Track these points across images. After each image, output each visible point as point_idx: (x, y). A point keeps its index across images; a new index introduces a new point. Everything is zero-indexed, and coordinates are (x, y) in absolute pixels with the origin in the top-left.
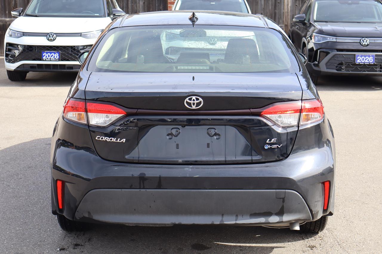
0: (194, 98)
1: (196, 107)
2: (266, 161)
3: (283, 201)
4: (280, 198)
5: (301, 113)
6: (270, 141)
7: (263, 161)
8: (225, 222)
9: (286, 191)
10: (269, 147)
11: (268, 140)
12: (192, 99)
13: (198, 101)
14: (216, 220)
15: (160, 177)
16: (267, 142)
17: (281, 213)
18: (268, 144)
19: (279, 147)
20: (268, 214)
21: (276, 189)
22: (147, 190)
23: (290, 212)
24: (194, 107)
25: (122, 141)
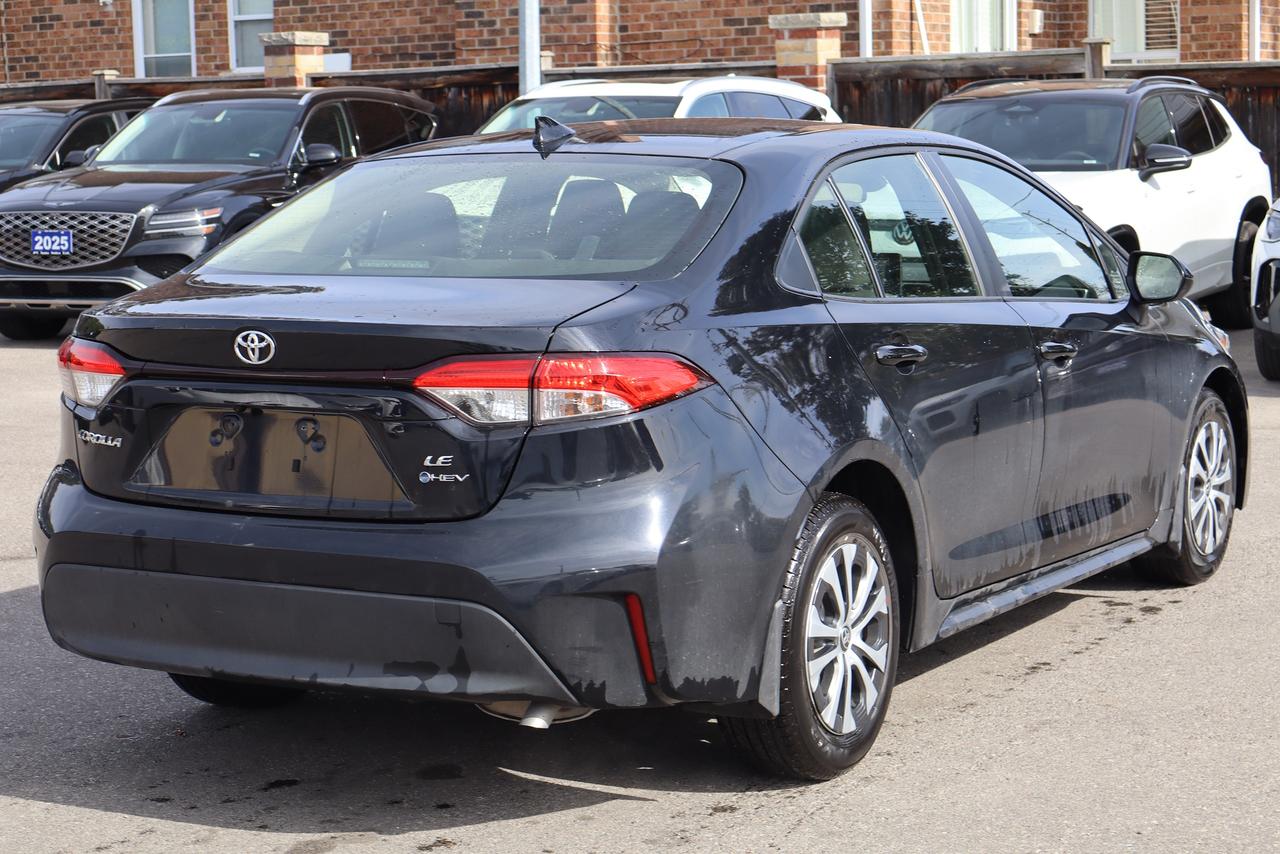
0: (253, 335)
1: (260, 359)
2: (428, 517)
3: (460, 635)
4: (449, 625)
5: (535, 390)
6: (433, 461)
7: (420, 516)
8: (323, 677)
9: (462, 604)
10: (433, 477)
11: (429, 458)
12: (249, 338)
13: (263, 344)
14: (299, 671)
15: (173, 542)
16: (427, 462)
17: (461, 669)
18: (428, 469)
19: (461, 479)
20: (428, 669)
21: (435, 597)
22: (150, 573)
23: (489, 668)
24: (254, 360)
25: (115, 443)
